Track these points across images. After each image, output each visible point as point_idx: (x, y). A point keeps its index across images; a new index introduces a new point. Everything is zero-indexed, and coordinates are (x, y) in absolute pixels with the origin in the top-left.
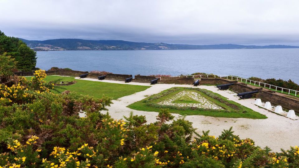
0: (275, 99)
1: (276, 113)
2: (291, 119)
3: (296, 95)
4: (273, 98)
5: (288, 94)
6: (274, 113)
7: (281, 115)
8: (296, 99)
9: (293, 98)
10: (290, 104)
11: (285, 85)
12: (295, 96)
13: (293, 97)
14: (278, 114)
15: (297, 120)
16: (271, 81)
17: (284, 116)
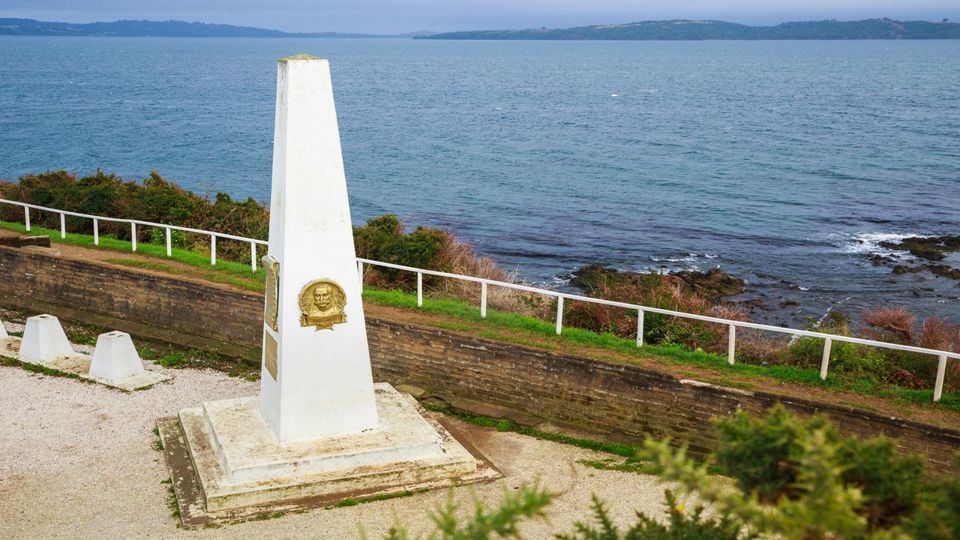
0: (33, 281)
1: (27, 367)
2: (112, 388)
3: (169, 253)
4: (24, 279)
5: (129, 251)
6: (15, 363)
7: (56, 374)
8: (168, 270)
9: (154, 268)
10: (118, 299)
11: (122, 202)
12: (166, 258)
13: (155, 261)
14: (38, 369)
15: (150, 386)
16: (43, 185)
17: (71, 376)
